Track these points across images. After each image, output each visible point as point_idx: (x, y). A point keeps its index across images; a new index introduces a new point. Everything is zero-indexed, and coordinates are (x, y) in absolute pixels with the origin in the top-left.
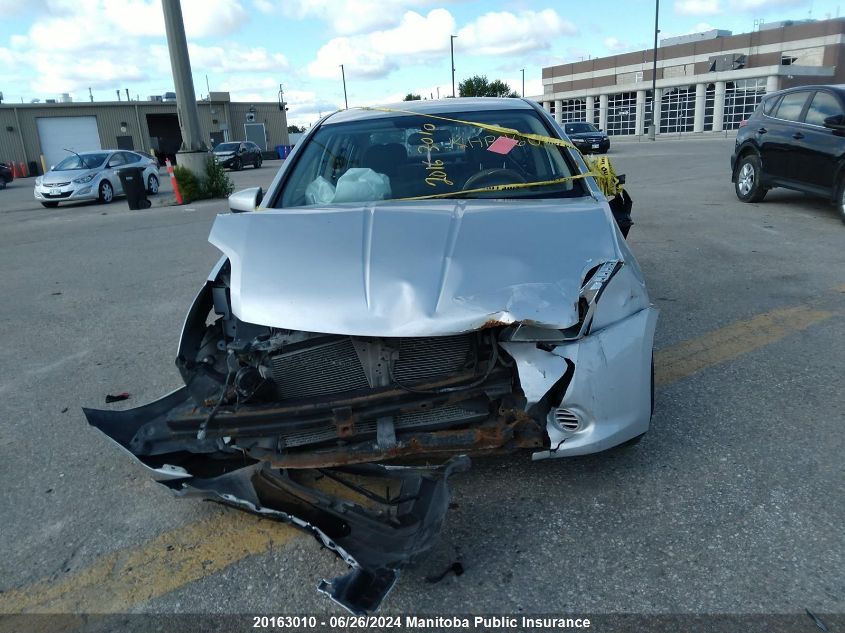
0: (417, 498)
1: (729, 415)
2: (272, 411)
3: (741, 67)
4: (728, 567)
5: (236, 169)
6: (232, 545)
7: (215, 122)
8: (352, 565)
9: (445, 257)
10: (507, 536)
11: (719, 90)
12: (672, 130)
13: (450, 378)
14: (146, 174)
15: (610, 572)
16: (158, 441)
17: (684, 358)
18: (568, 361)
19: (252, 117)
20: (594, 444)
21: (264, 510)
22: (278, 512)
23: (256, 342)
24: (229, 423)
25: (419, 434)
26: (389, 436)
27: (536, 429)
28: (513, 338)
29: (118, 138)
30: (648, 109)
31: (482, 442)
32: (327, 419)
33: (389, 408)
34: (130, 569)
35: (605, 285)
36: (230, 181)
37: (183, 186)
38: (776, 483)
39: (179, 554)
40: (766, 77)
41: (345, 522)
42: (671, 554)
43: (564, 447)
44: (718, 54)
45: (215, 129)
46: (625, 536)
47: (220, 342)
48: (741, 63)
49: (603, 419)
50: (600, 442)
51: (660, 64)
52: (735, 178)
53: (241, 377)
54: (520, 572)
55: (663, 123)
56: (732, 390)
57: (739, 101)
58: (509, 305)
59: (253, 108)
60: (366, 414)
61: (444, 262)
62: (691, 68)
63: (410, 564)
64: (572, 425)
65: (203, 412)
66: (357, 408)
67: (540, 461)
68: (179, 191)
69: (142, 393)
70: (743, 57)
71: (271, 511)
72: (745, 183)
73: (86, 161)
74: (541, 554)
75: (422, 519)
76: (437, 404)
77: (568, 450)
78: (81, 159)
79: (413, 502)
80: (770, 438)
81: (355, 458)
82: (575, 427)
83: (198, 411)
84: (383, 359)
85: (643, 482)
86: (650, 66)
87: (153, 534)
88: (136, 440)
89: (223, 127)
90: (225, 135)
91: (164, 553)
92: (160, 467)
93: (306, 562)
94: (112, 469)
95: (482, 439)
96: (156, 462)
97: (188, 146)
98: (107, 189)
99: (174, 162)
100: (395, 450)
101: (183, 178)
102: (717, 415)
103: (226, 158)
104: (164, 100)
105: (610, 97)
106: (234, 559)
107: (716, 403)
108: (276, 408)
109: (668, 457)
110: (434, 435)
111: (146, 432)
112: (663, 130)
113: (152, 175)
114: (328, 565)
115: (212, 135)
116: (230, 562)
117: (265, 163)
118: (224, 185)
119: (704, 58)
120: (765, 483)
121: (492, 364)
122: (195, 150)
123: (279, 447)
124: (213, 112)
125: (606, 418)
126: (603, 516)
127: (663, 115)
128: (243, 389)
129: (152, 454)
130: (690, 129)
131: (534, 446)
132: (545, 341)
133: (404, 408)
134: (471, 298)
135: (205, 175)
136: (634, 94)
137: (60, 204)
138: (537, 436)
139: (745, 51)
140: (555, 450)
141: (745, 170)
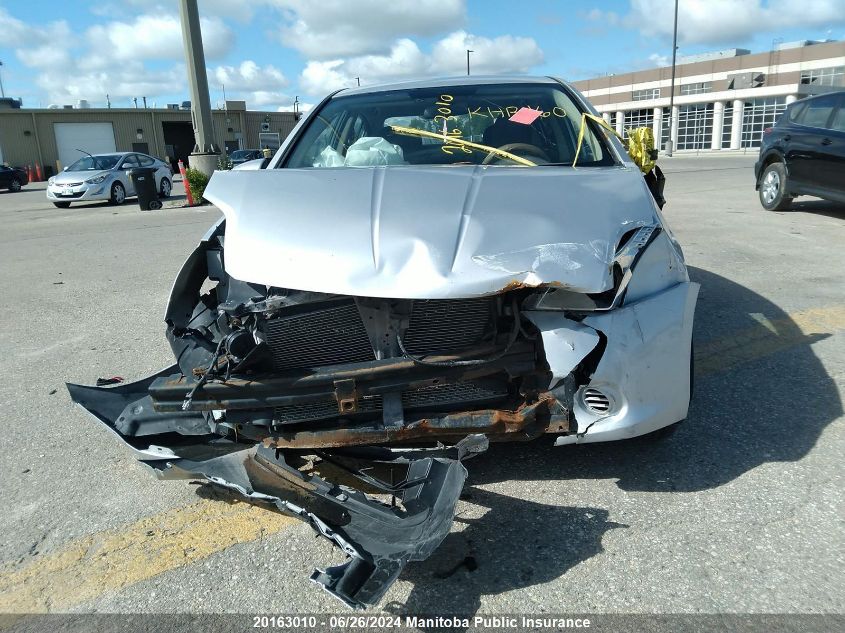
0: (426, 482)
1: (770, 410)
3: (759, 86)
4: (781, 569)
6: (219, 532)
7: (230, 130)
8: (351, 553)
9: (463, 213)
10: (526, 529)
11: (738, 107)
12: (690, 147)
13: (466, 351)
14: (158, 177)
15: (645, 572)
16: (147, 421)
17: (716, 354)
18: (600, 333)
19: (267, 127)
20: (627, 429)
21: (256, 495)
22: (270, 497)
23: (251, 303)
25: (429, 414)
26: (396, 415)
27: (560, 410)
28: (538, 306)
29: (134, 144)
30: (665, 125)
31: (500, 424)
32: (328, 393)
33: (397, 384)
34: (105, 555)
35: (642, 251)
37: (195, 188)
38: (828, 481)
39: (159, 540)
40: (785, 95)
41: (345, 510)
42: (714, 554)
43: (593, 431)
44: (736, 72)
45: (230, 137)
46: (661, 533)
48: (760, 81)
49: (638, 401)
51: (678, 81)
52: (759, 187)
53: (232, 340)
54: (541, 569)
55: (681, 139)
56: (772, 386)
57: (758, 119)
58: (535, 265)
59: (269, 118)
61: (462, 221)
63: (417, 554)
64: (602, 406)
65: (189, 381)
66: (361, 381)
67: (565, 447)
69: (135, 377)
70: (762, 75)
71: (264, 496)
72: (770, 192)
73: (100, 162)
74: (565, 551)
75: (432, 506)
77: (597, 435)
78: (95, 160)
79: (422, 486)
81: (358, 439)
82: (606, 409)
83: (184, 380)
84: (391, 328)
86: (667, 83)
87: (134, 518)
88: (122, 419)
89: (239, 135)
90: (240, 142)
91: (142, 538)
92: (147, 448)
93: (300, 551)
94: (96, 450)
95: (500, 421)
96: (141, 443)
97: (201, 148)
98: (118, 190)
99: (186, 164)
100: (403, 432)
101: (195, 180)
102: (756, 410)
104: (181, 108)
105: (627, 113)
106: (220, 547)
107: (755, 399)
109: (706, 452)
110: (446, 415)
111: (133, 410)
112: (680, 147)
113: (165, 178)
114: (324, 556)
115: (227, 143)
116: (216, 550)
119: (723, 76)
121: (514, 336)
122: (208, 153)
124: (228, 121)
125: (641, 401)
126: (634, 512)
127: (681, 132)
128: (235, 356)
129: (137, 435)
130: (708, 146)
131: (557, 430)
132: (574, 310)
133: (413, 383)
134: (493, 257)
136: (651, 111)
137: (72, 204)
138: (562, 419)
139: (765, 70)
140: (582, 435)
141: (770, 178)
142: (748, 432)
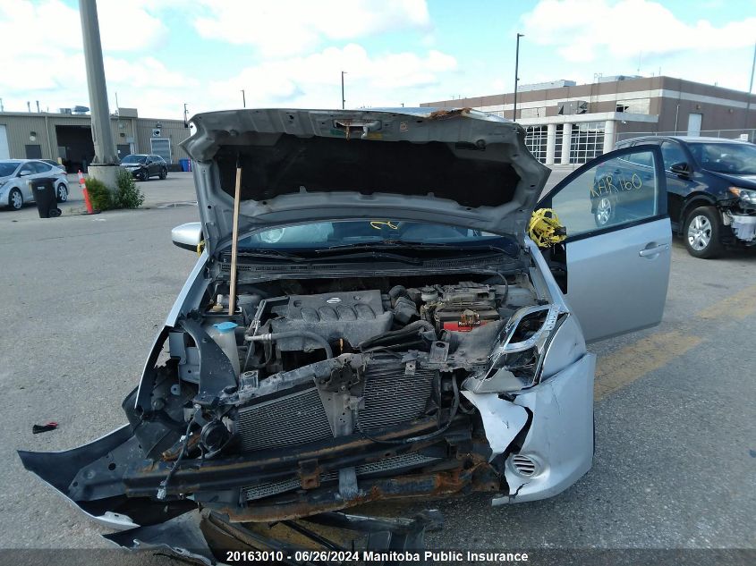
1: (642, 443)
2: (237, 466)
3: (584, 112)
5: (142, 179)
7: (123, 135)
11: (567, 130)
13: (412, 426)
14: (56, 184)
16: (100, 484)
18: (527, 409)
19: (158, 133)
20: (550, 490)
23: (224, 396)
24: (190, 479)
25: (380, 481)
26: (352, 484)
27: (492, 474)
31: (442, 487)
32: (292, 471)
33: (353, 459)
36: (141, 194)
37: (94, 196)
38: (699, 515)
40: (604, 121)
43: (522, 492)
44: (565, 100)
45: (122, 142)
47: (174, 386)
48: (584, 108)
49: (556, 464)
50: (555, 487)
51: (519, 106)
52: (594, 210)
53: (208, 432)
57: (583, 140)
59: (158, 124)
60: (331, 465)
62: (543, 111)
64: (529, 469)
65: (162, 468)
66: (323, 459)
67: (499, 507)
68: (90, 201)
69: (71, 422)
70: (586, 103)
72: (603, 215)
76: (399, 453)
77: (526, 496)
80: (682, 467)
81: (317, 509)
82: (531, 472)
83: (157, 467)
85: (583, 518)
86: (510, 107)
88: (76, 484)
89: (130, 140)
90: (132, 148)
92: (102, 514)
95: (442, 484)
96: (97, 508)
97: (101, 160)
98: (17, 197)
100: (357, 499)
101: (94, 189)
103: (133, 169)
104: (73, 113)
107: (628, 430)
108: (240, 462)
109: (599, 489)
110: (395, 481)
111: (86, 475)
113: (62, 184)
115: (119, 147)
117: (170, 175)
118: (135, 197)
119: (553, 103)
120: (689, 514)
121: (453, 412)
122: (108, 164)
123: (241, 501)
124: (121, 126)
125: (560, 463)
128: (209, 445)
129: (92, 499)
131: (491, 490)
132: (506, 391)
133: (368, 457)
135: (117, 188)
138: (494, 481)
139: (587, 99)
140: (514, 496)
141: (603, 203)
142: (628, 466)
